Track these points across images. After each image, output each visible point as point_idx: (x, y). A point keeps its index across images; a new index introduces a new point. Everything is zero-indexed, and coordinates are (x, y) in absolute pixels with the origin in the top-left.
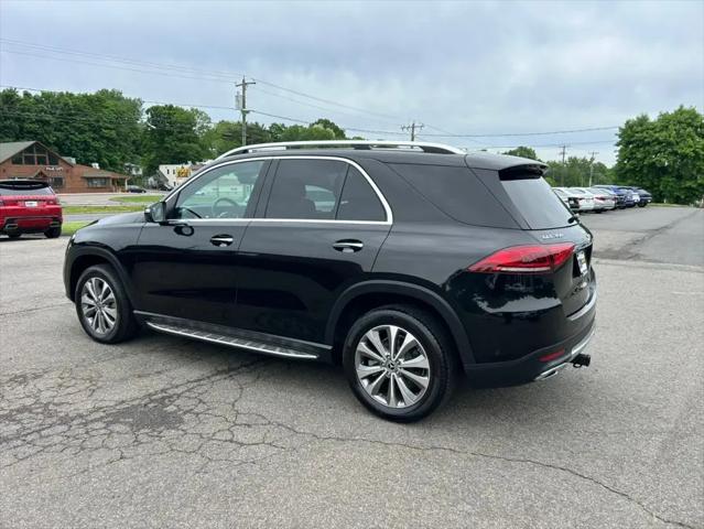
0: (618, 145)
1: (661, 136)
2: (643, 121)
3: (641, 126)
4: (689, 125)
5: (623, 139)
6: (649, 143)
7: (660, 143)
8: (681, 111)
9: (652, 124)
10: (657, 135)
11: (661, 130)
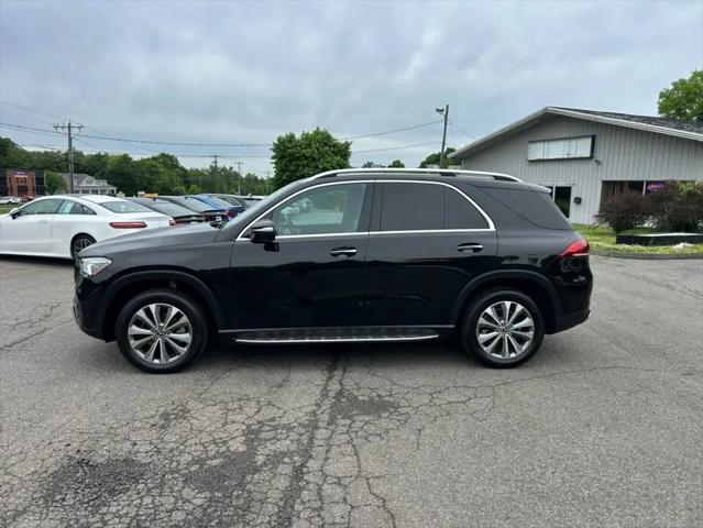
0: (273, 158)
1: (308, 152)
2: (291, 138)
3: (290, 142)
4: (326, 144)
5: (278, 152)
6: (298, 158)
7: (306, 158)
8: (317, 132)
9: (298, 141)
10: (304, 151)
11: (306, 148)
